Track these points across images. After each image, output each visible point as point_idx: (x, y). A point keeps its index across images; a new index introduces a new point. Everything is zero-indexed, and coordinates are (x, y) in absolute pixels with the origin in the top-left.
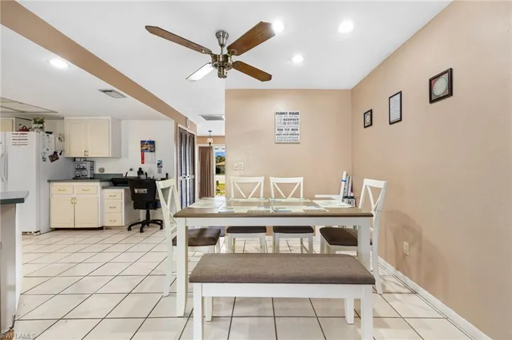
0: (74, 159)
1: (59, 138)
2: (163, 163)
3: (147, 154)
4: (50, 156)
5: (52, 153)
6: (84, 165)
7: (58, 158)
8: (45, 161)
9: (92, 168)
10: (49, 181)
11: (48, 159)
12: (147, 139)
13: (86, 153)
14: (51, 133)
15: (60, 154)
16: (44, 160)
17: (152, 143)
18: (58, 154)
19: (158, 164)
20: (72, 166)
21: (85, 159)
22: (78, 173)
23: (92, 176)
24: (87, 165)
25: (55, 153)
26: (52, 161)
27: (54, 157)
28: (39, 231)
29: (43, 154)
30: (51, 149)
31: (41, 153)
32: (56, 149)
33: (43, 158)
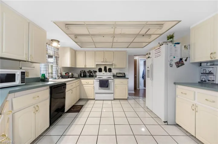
0: (200, 64)
1: (185, 47)
4: (177, 63)
5: (178, 60)
6: (211, 69)
7: (183, 64)
8: (172, 67)
10: (175, 83)
11: (174, 65)
13: (212, 56)
14: (178, 43)
15: (186, 60)
16: (171, 65)
18: (184, 60)
20: (198, 70)
21: (213, 64)
22: (204, 78)
24: (215, 70)
25: (181, 59)
26: (178, 67)
27: (180, 63)
28: (167, 122)
29: (170, 61)
30: (178, 57)
31: (168, 61)
32: (181, 56)
33: (170, 64)
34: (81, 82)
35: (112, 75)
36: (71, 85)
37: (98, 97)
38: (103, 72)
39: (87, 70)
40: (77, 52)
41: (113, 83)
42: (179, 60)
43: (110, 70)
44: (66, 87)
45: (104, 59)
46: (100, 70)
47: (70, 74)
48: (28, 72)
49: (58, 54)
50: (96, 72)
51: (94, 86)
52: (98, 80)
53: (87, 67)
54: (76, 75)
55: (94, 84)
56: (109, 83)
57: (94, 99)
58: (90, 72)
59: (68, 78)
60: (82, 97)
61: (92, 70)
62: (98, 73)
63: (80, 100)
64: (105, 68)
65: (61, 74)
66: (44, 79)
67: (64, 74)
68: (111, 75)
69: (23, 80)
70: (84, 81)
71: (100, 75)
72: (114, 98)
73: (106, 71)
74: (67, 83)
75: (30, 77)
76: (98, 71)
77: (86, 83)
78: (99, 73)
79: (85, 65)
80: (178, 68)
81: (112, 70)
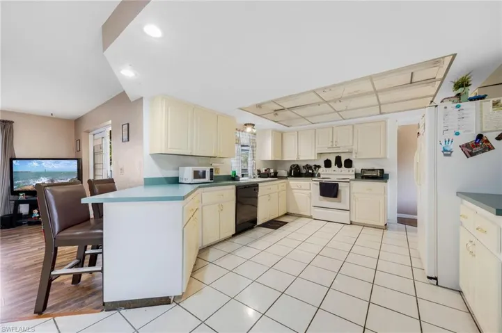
1: (495, 104)
4: (466, 146)
5: (470, 139)
7: (489, 148)
8: (449, 155)
15: (499, 138)
16: (447, 153)
18: (490, 137)
25: (480, 137)
26: (471, 155)
27: (475, 146)
28: (436, 279)
29: (443, 143)
30: (469, 131)
31: (439, 143)
32: (482, 128)
33: (445, 150)
34: (288, 185)
35: (354, 173)
36: (269, 187)
37: (317, 213)
38: (334, 167)
39: (302, 164)
40: (284, 135)
41: (348, 190)
42: (475, 139)
43: (349, 164)
44: (258, 189)
45: (332, 142)
46: (328, 164)
47: (272, 171)
48: (219, 169)
49: (254, 141)
50: (319, 167)
51: (310, 193)
52: (318, 183)
53: (301, 159)
54: (283, 173)
55: (310, 189)
56: (339, 188)
57: (311, 217)
58: (308, 167)
59: (268, 177)
60: (291, 211)
61: (312, 164)
62: (323, 171)
63: (287, 214)
64: (338, 160)
65: (259, 171)
66: (234, 178)
67: (263, 171)
68: (351, 173)
69: (212, 177)
70: (294, 183)
71: (327, 172)
72: (351, 222)
73: (340, 166)
74: (260, 184)
75: (221, 174)
76: (322, 164)
77: (297, 188)
78: (325, 169)
79: (298, 156)
80: (471, 158)
81: (354, 164)
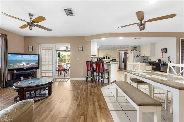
1: (139, 51)
2: (170, 57)
3: (164, 54)
4: (136, 56)
9: (148, 59)
12: (164, 48)
14: (137, 50)
16: (135, 57)
17: (166, 49)
19: (168, 58)
20: (143, 58)
21: (146, 57)
22: (144, 61)
23: (147, 62)
24: (146, 58)
25: (138, 55)
26: (137, 57)
27: (137, 56)
35: (110, 60)
45: (107, 53)
46: (104, 58)
50: (102, 59)
62: (103, 60)
64: (107, 57)
73: (107, 59)
79: (98, 56)
81: (110, 58)
